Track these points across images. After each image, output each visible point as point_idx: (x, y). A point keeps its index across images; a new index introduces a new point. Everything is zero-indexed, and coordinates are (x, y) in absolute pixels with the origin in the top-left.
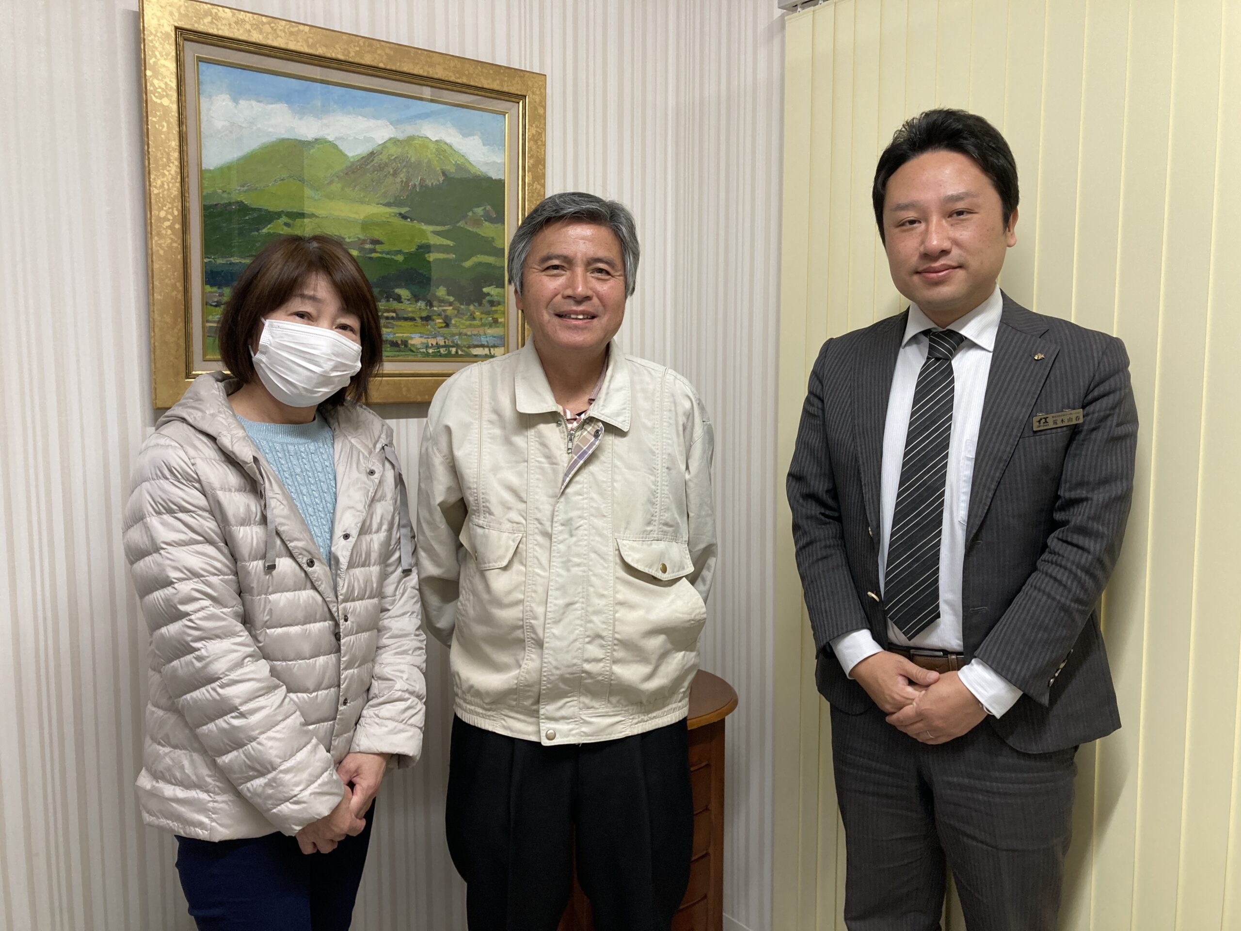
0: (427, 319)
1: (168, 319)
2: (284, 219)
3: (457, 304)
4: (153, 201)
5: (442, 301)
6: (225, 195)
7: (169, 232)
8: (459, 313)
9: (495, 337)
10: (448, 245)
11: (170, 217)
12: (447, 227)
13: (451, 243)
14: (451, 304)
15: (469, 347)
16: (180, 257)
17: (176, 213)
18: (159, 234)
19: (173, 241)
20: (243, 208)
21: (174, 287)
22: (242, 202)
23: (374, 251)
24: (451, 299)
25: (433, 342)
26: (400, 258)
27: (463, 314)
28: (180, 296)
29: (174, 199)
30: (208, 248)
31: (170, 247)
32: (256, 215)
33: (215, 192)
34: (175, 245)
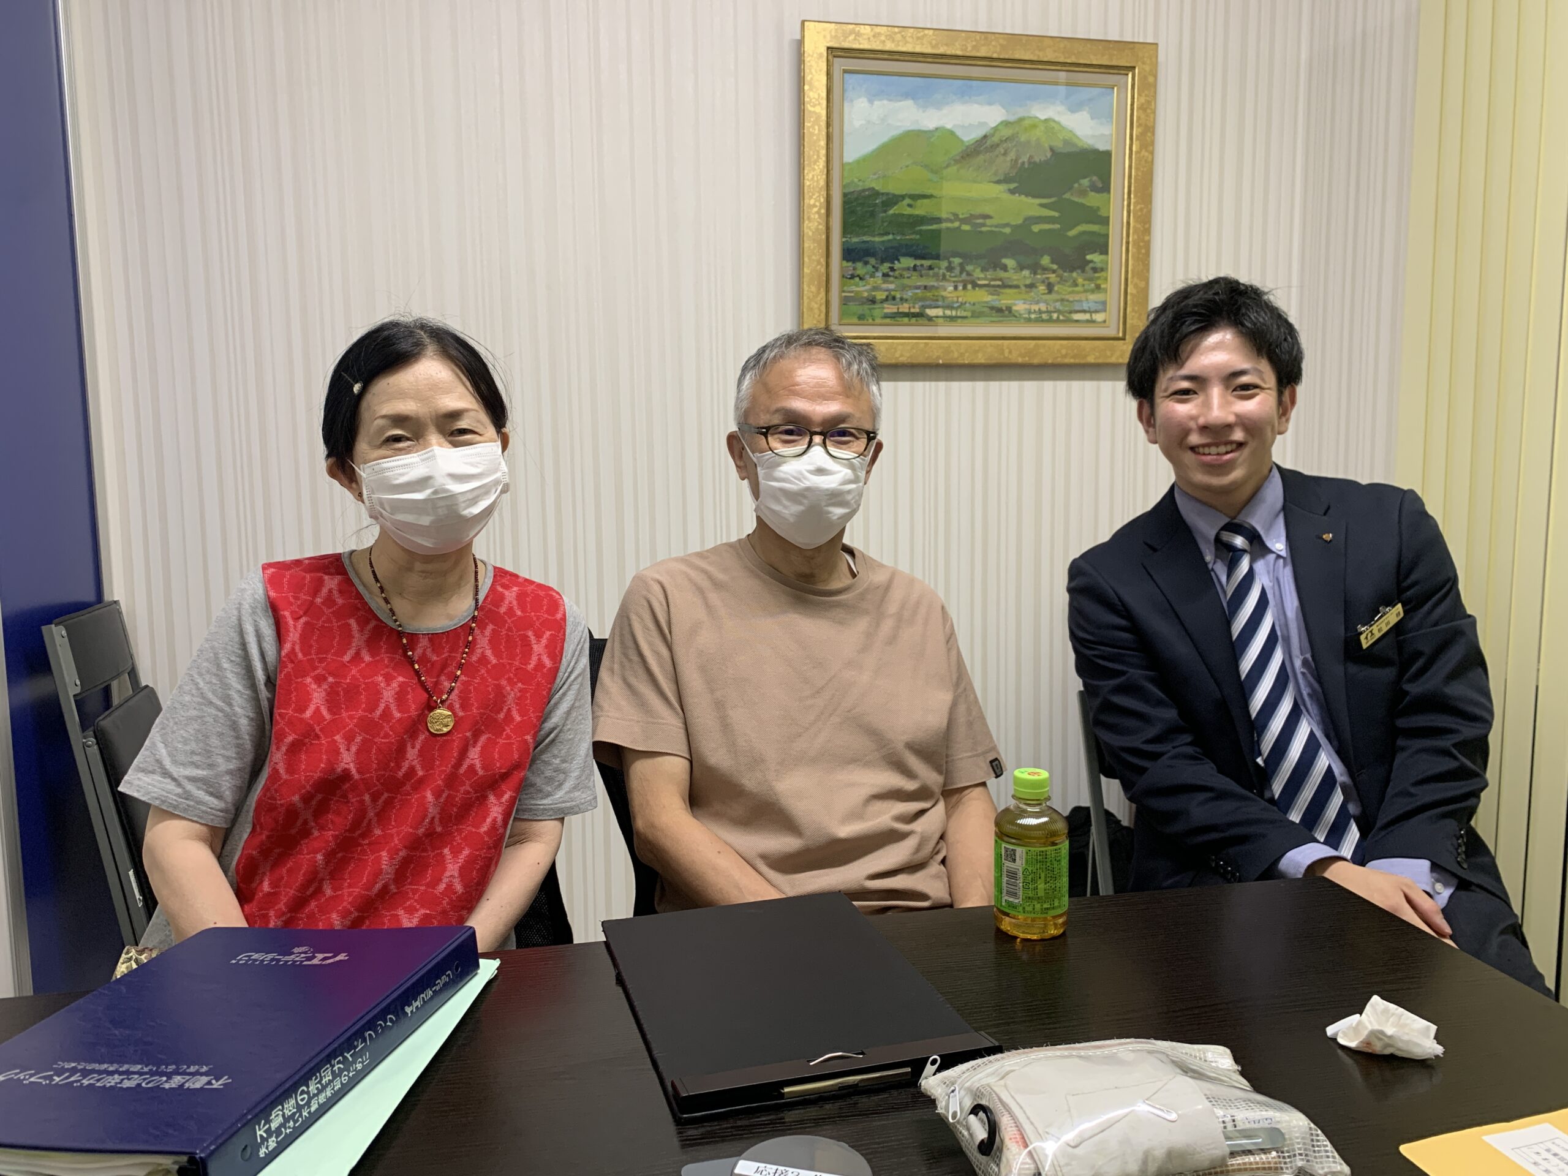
0: (1031, 286)
1: (813, 289)
2: (907, 201)
3: (1060, 272)
4: (806, 191)
5: (1045, 269)
6: (861, 184)
7: (817, 216)
8: (1062, 281)
9: (1096, 302)
10: (1053, 217)
11: (818, 204)
12: (1053, 200)
13: (1056, 214)
14: (1054, 272)
15: (1070, 312)
16: (824, 237)
17: (822, 200)
18: (809, 218)
19: (820, 224)
20: (876, 194)
21: (819, 263)
22: (873, 189)
23: (984, 225)
24: (1055, 267)
25: (1035, 307)
26: (1007, 230)
27: (1066, 281)
28: (823, 270)
29: (821, 189)
30: (846, 229)
31: (817, 229)
32: (884, 198)
33: (853, 182)
34: (820, 227)
